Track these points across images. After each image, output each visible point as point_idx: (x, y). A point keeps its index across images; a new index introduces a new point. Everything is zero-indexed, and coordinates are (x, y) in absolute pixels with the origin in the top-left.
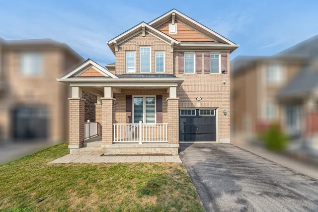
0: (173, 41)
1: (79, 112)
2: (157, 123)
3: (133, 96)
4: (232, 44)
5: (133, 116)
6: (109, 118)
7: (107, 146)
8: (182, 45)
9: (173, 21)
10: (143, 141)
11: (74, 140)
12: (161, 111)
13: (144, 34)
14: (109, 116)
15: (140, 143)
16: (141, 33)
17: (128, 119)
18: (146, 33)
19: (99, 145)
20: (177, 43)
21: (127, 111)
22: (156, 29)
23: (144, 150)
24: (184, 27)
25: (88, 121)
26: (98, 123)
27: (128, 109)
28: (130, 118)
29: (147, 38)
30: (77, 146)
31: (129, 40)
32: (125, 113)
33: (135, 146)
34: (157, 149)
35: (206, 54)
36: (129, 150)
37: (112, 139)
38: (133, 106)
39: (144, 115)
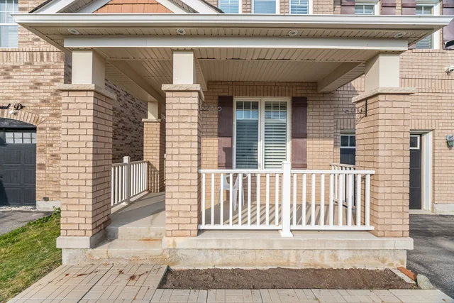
1: (91, 132)
3: (236, 99)
5: (235, 147)
6: (188, 151)
7: (181, 242)
10: (295, 227)
11: (76, 221)
12: (305, 136)
14: (188, 145)
15: (286, 233)
17: (223, 154)
19: (152, 234)
21: (220, 135)
23: (297, 257)
25: (126, 159)
26: (149, 163)
27: (224, 132)
28: (228, 151)
30: (85, 242)
32: (216, 140)
33: (269, 242)
37: (195, 221)
38: (235, 123)
39: (261, 145)
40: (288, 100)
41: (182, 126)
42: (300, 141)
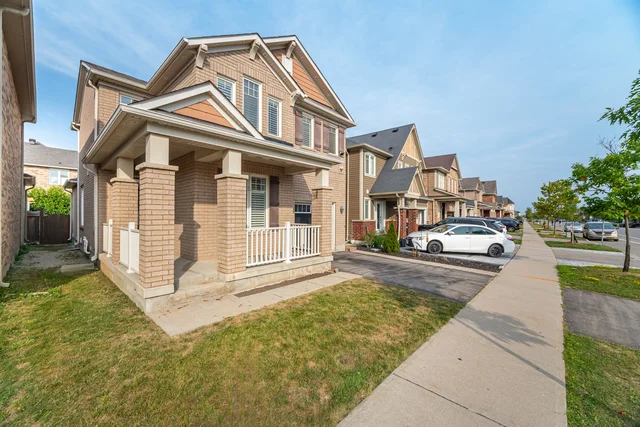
0: (299, 91)
2: (271, 226)
4: (350, 121)
6: (241, 216)
7: (238, 276)
8: (305, 100)
9: (289, 53)
12: (277, 205)
13: (252, 56)
14: (240, 213)
15: (288, 262)
16: (248, 51)
18: (257, 57)
19: (207, 279)
20: (303, 96)
22: (272, 51)
24: (301, 71)
29: (256, 65)
30: (171, 289)
31: (225, 54)
33: (282, 267)
34: (310, 268)
35: (326, 123)
36: (272, 277)
40: (267, 178)
41: (237, 200)
42: (275, 208)
